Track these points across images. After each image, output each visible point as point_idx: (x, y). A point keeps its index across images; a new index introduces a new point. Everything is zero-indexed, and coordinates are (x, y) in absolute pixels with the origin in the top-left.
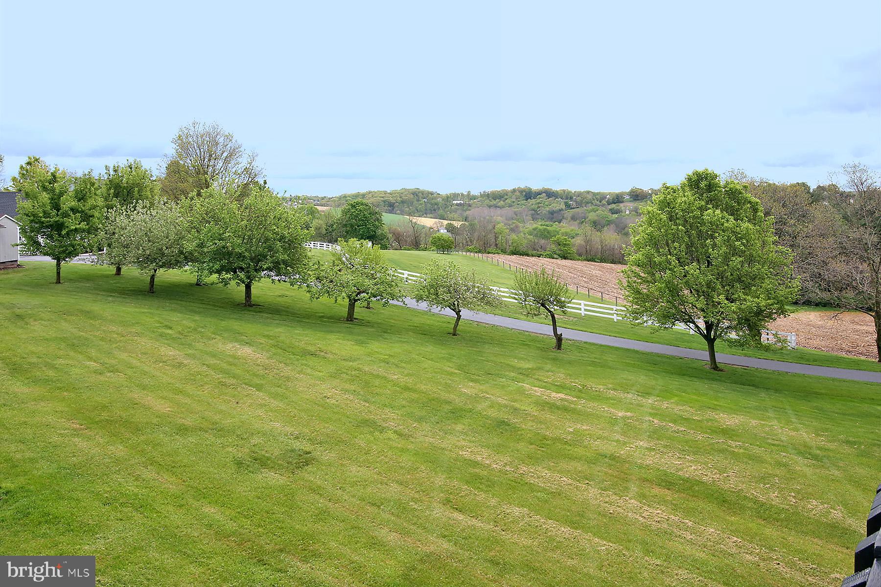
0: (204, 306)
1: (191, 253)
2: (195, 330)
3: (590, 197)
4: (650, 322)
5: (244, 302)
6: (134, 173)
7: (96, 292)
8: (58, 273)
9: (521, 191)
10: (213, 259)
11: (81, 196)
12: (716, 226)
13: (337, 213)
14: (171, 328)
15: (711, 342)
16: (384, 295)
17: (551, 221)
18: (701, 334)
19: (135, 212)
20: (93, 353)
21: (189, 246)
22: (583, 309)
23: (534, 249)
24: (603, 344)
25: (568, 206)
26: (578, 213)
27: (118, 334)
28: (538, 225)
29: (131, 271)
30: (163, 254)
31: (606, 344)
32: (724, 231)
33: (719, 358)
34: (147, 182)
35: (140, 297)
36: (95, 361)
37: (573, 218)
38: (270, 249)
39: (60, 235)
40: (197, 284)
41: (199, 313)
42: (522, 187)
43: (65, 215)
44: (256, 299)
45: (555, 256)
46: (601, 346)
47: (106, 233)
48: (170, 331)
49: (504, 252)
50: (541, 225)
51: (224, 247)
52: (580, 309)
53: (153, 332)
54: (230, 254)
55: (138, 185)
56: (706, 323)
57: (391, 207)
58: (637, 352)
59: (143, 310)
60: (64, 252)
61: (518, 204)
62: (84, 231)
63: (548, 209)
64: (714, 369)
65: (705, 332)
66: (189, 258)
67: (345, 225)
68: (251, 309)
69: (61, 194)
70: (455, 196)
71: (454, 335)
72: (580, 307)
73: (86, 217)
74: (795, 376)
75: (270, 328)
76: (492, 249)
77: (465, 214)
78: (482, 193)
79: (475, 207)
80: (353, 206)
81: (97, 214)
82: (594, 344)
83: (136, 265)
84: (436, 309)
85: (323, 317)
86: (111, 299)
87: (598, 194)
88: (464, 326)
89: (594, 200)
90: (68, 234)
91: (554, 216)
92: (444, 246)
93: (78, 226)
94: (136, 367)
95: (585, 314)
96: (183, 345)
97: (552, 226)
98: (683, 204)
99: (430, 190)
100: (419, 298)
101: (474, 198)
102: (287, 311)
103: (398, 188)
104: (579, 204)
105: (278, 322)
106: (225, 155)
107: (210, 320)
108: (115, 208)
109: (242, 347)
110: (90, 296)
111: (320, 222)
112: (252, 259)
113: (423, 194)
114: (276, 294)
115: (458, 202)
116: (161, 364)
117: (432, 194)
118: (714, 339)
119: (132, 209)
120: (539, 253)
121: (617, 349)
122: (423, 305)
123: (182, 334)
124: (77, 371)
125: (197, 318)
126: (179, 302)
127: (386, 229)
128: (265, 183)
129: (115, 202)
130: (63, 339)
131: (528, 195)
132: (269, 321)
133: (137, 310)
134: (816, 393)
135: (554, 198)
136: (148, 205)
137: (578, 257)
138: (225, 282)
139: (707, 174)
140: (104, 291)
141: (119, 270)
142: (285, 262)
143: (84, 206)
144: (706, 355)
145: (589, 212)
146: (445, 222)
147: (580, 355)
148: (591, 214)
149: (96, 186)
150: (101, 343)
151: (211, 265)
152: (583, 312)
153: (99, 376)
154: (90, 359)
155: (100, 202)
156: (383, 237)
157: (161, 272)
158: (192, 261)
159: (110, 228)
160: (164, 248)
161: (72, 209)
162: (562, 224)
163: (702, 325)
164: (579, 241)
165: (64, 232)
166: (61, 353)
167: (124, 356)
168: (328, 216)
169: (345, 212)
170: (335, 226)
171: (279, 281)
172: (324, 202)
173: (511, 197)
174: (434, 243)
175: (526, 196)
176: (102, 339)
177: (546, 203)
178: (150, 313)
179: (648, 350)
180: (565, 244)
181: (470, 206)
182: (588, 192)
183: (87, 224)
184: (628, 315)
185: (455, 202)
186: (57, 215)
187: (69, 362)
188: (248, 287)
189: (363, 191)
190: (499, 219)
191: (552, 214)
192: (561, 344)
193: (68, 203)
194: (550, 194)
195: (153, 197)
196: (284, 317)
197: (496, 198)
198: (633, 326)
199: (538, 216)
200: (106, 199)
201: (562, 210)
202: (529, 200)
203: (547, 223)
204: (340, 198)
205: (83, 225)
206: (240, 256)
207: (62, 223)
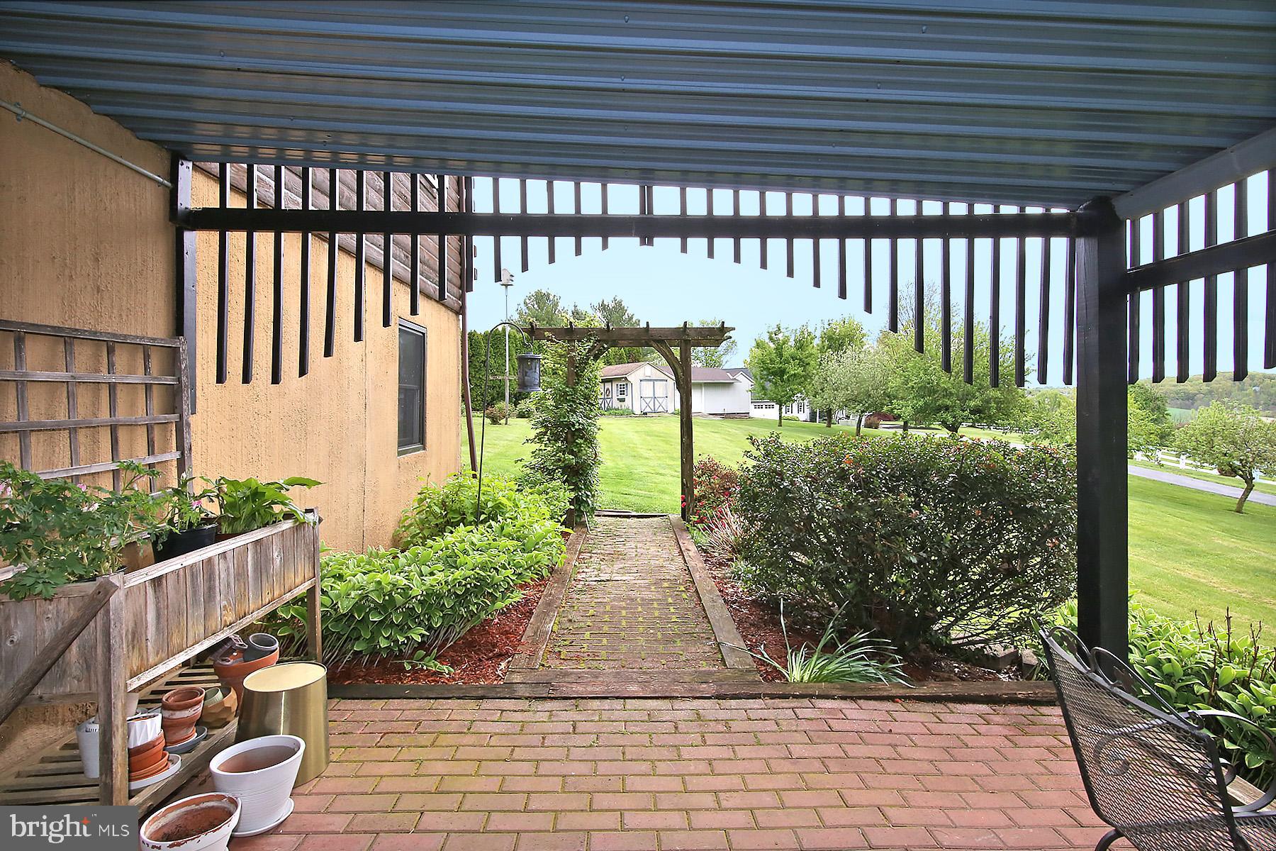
6: (846, 325)
11: (800, 345)
19: (845, 356)
34: (858, 333)
39: (782, 381)
43: (787, 362)
47: (819, 378)
69: (784, 343)
73: (804, 364)
81: (812, 362)
90: (788, 379)
119: (842, 355)
143: (802, 354)
159: (823, 374)
161: (792, 357)
183: (804, 370)
193: (789, 351)
205: (801, 371)
207: (785, 369)
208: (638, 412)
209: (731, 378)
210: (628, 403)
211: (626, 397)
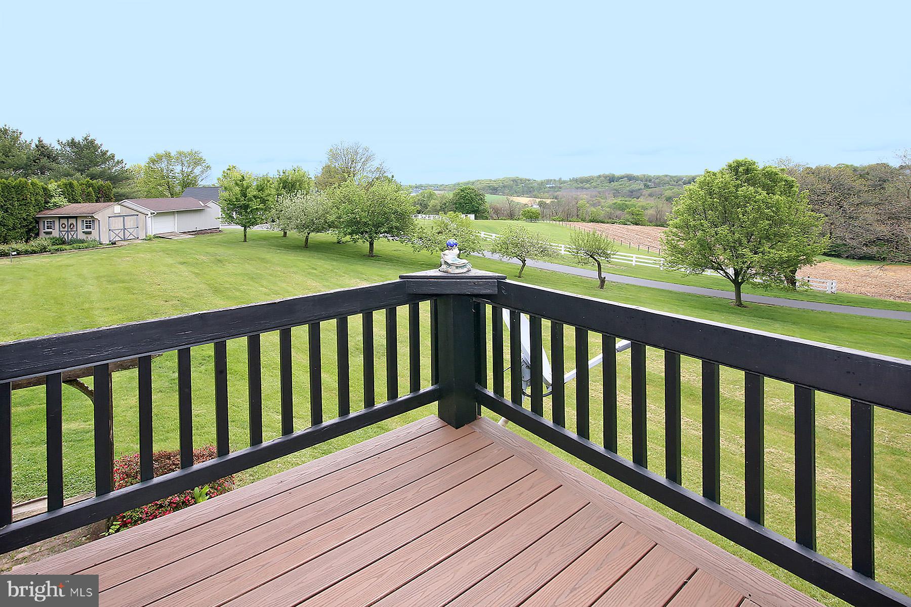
0: (341, 256)
1: (333, 222)
2: (332, 270)
3: (667, 179)
4: (684, 270)
5: (368, 254)
6: (297, 174)
7: (270, 247)
8: (245, 236)
9: (606, 177)
10: (347, 226)
11: (261, 189)
12: (748, 199)
13: (450, 195)
14: (316, 269)
15: (738, 284)
16: (467, 249)
17: (630, 198)
18: (729, 278)
19: (296, 197)
20: (265, 283)
21: (331, 218)
22: (634, 261)
23: (610, 218)
24: (642, 285)
25: (646, 186)
26: (656, 191)
27: (281, 272)
28: (618, 201)
29: (293, 234)
30: (314, 223)
31: (646, 286)
32: (755, 202)
33: (744, 297)
34: (305, 179)
35: (298, 250)
36: (265, 288)
37: (650, 195)
38: (387, 219)
39: (246, 212)
40: (338, 243)
41: (337, 260)
42: (607, 173)
43: (250, 200)
44: (378, 252)
45: (628, 223)
46: (640, 287)
47: (276, 211)
48: (315, 271)
49: (584, 220)
50: (621, 201)
51: (354, 219)
52: (632, 261)
53: (304, 271)
54: (359, 223)
55: (299, 181)
56: (735, 270)
57: (494, 190)
58: (671, 292)
59: (299, 258)
60: (249, 222)
61: (602, 186)
62: (262, 209)
63: (628, 189)
64: (738, 306)
65: (734, 277)
66: (331, 225)
67: (456, 204)
68: (372, 258)
69: (247, 187)
70: (549, 181)
71: (519, 277)
72: (631, 259)
73: (264, 201)
74: (820, 313)
75: (384, 271)
76: (575, 218)
77: (556, 194)
78: (571, 179)
79: (565, 189)
80: (462, 191)
81: (271, 199)
82: (634, 286)
83: (296, 230)
84: (505, 259)
85: (423, 264)
86: (278, 251)
87: (675, 177)
88: (529, 272)
89: (671, 181)
90: (251, 211)
91: (632, 194)
92: (532, 217)
93: (258, 207)
94: (291, 292)
95: (635, 264)
96: (322, 279)
97: (630, 201)
98: (719, 183)
99: (528, 178)
100: (494, 251)
101: (565, 182)
102: (398, 260)
103: (501, 178)
104: (657, 185)
105: (389, 267)
106: (363, 160)
107: (343, 264)
108: (282, 196)
109: (362, 282)
110: (265, 249)
111: (437, 201)
112: (374, 226)
113: (521, 181)
114: (393, 249)
115: (551, 186)
116: (307, 291)
117: (529, 181)
118: (742, 283)
119: (294, 196)
120: (613, 221)
121: (653, 289)
122: (496, 256)
123: (322, 273)
124: (254, 293)
125: (335, 263)
126: (324, 254)
127: (487, 205)
128: (393, 177)
129: (283, 191)
130: (247, 275)
131: (612, 179)
132: (383, 266)
133: (295, 258)
134: (837, 327)
135: (635, 181)
136: (305, 193)
137: (649, 224)
138: (355, 241)
139: (746, 162)
140: (274, 246)
141: (285, 233)
142: (397, 228)
143: (262, 194)
144: (733, 295)
145: (666, 190)
146: (538, 200)
147: (618, 293)
148: (667, 191)
149: (271, 182)
150: (270, 277)
151: (345, 229)
152: (634, 263)
153: (266, 297)
154: (262, 286)
155: (273, 192)
156: (485, 211)
157: (312, 235)
158: (334, 227)
159: (279, 208)
160: (314, 219)
161: (254, 197)
162: (639, 199)
163: (731, 271)
164: (651, 212)
165: (249, 210)
166: (244, 282)
167: (284, 285)
168: (443, 197)
169: (456, 195)
170: (447, 204)
171: (393, 240)
172: (442, 188)
173: (596, 181)
174: (524, 215)
175: (609, 180)
176: (271, 275)
177: (627, 185)
178: (303, 260)
179: (681, 291)
180: (638, 214)
181: (560, 188)
182: (666, 176)
183: (265, 205)
184: (666, 264)
185: (549, 186)
186: (245, 200)
187: (250, 288)
188: (371, 244)
189: (472, 180)
190: (584, 197)
191: (632, 192)
192: (603, 285)
193: (251, 193)
194: (630, 178)
195: (309, 188)
196: (395, 264)
197: (582, 183)
198: (667, 272)
199: (619, 194)
200: (277, 190)
201: (641, 189)
202: (612, 183)
203: (626, 199)
204: (454, 185)
205: (261, 206)
206: (365, 224)
207: (248, 205)
208: (105, 241)
209: (203, 205)
210: (95, 235)
211: (93, 231)
